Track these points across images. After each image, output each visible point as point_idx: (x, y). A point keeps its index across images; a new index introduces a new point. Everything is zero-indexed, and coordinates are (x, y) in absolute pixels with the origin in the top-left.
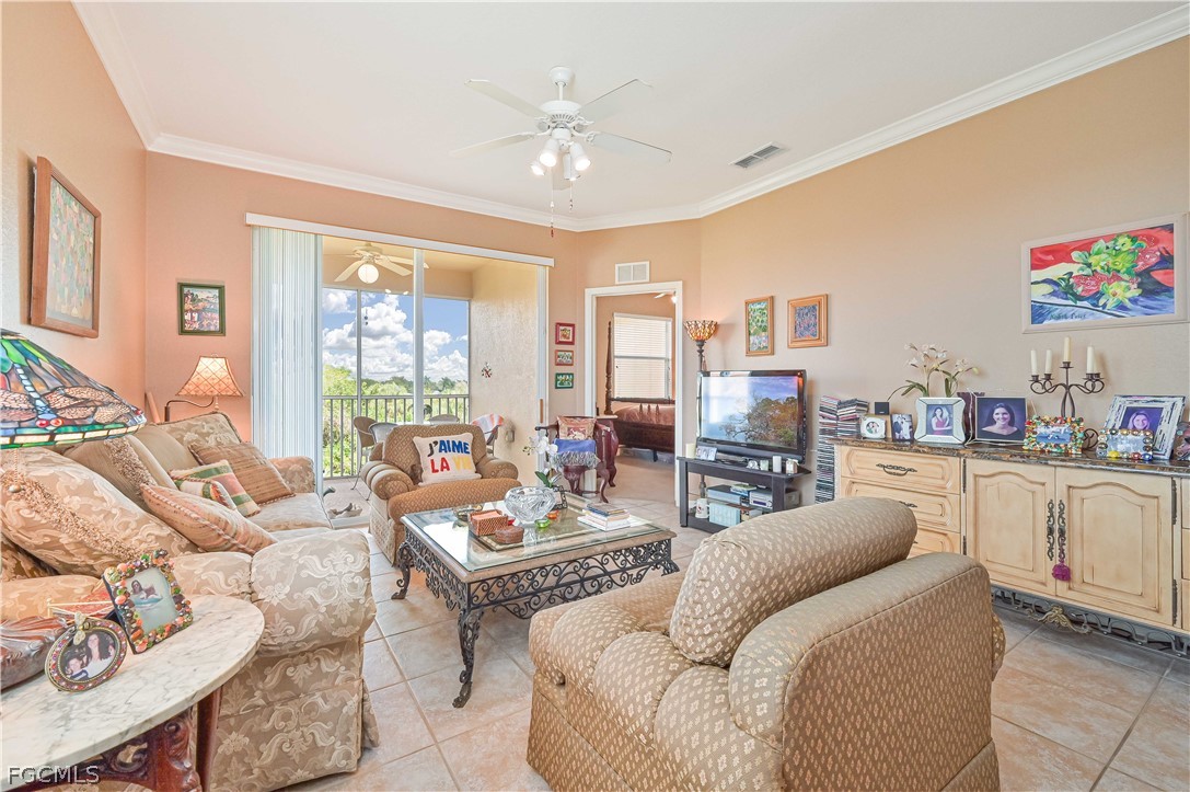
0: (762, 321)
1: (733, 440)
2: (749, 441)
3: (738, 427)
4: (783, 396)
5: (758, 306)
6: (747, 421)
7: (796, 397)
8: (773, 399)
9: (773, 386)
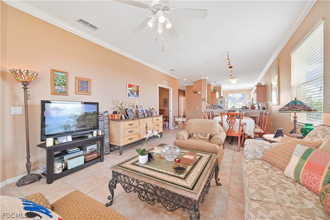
0: (63, 81)
1: (69, 131)
2: (78, 129)
3: (71, 125)
4: (92, 111)
5: (61, 74)
6: (76, 122)
7: (96, 111)
8: (88, 112)
9: (88, 108)
